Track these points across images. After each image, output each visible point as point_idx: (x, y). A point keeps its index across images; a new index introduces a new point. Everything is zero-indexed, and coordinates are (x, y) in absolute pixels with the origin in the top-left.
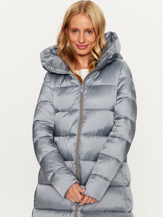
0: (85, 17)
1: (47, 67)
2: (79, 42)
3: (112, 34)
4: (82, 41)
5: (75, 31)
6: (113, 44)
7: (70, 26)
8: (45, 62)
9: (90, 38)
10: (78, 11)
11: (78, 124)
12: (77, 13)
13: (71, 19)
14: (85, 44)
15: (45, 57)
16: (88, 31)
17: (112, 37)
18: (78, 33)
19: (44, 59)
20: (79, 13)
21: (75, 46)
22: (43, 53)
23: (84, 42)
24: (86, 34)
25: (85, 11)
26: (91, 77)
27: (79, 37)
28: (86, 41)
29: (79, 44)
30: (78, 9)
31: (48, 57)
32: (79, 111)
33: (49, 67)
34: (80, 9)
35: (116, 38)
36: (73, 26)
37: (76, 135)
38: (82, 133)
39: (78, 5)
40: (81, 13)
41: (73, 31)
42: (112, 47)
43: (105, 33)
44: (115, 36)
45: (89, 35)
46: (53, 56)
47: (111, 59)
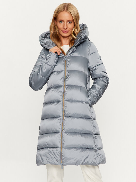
0: (67, 13)
1: (44, 46)
2: (64, 28)
3: (84, 25)
4: (65, 28)
5: (61, 22)
6: (84, 30)
7: (58, 19)
8: (42, 42)
9: (70, 26)
10: (63, 9)
11: (63, 79)
12: (62, 11)
13: (59, 14)
14: (67, 30)
15: (42, 40)
16: (69, 21)
17: (84, 27)
18: (63, 23)
19: (42, 41)
20: (64, 10)
21: (61, 31)
22: (41, 36)
23: (67, 28)
24: (68, 23)
25: (67, 9)
26: (71, 50)
27: (64, 25)
28: (68, 28)
29: (64, 30)
30: (63, 8)
31: (44, 39)
32: (64, 71)
33: (45, 46)
34: (64, 8)
35: (86, 27)
36: (60, 18)
37: (62, 86)
38: (66, 85)
39: (63, 6)
40: (65, 10)
41: (59, 22)
42: (84, 32)
43: (79, 24)
44: (85, 26)
45: (70, 24)
46: (46, 39)
47: (83, 39)
